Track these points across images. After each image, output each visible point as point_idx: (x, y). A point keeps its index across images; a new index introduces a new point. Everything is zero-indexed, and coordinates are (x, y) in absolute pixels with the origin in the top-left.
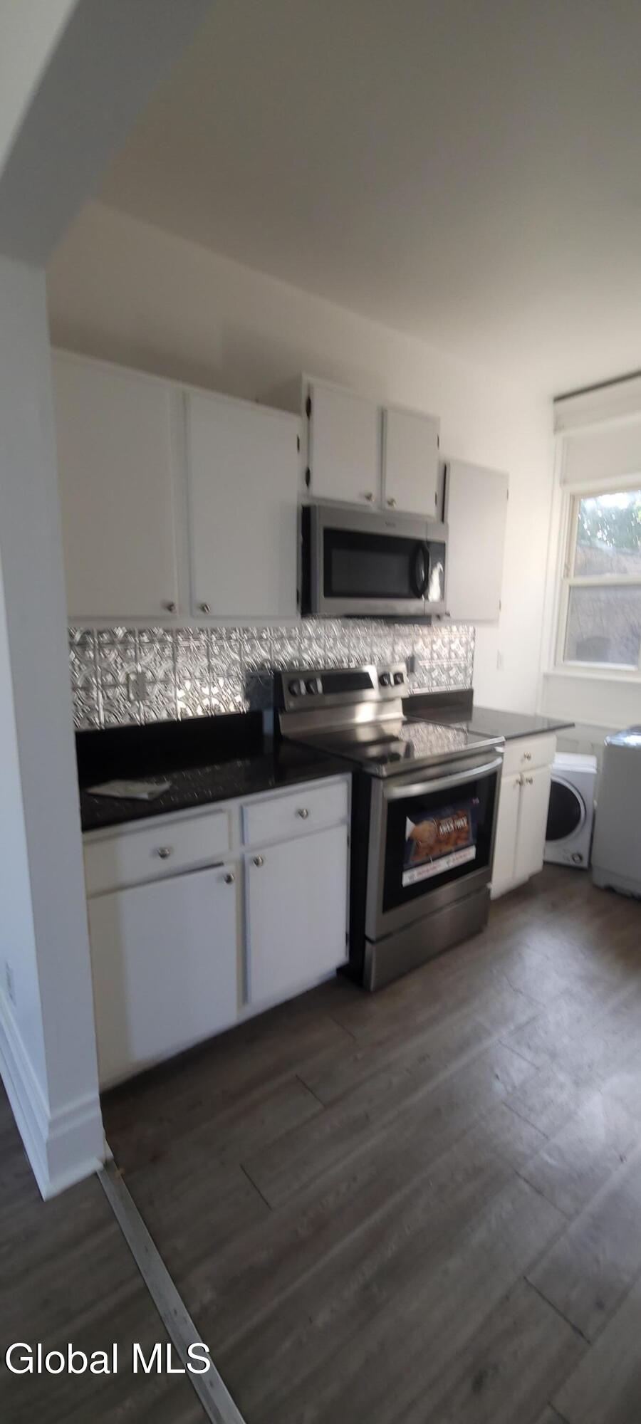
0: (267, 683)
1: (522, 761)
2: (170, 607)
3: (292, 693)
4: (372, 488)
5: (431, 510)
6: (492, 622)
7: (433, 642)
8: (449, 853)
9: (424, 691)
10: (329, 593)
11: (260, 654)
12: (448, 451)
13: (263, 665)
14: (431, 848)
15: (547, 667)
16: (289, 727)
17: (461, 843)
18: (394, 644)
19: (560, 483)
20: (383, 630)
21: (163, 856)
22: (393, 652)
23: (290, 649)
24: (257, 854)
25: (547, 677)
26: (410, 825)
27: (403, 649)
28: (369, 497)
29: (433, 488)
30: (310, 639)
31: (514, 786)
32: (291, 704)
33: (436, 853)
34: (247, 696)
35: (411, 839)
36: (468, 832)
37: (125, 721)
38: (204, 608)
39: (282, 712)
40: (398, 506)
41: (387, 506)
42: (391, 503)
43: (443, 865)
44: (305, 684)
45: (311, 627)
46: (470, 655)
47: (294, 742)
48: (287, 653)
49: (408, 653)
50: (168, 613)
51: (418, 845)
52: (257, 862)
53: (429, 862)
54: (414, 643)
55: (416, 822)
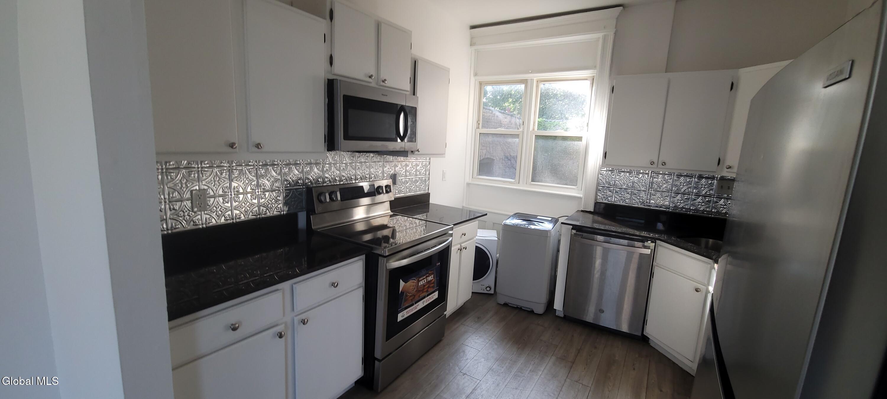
0: (301, 194)
1: (461, 237)
2: (232, 145)
3: (321, 201)
4: (373, 72)
5: (407, 86)
6: (442, 155)
7: (407, 165)
8: (424, 298)
9: (402, 195)
10: (347, 137)
11: (295, 174)
12: (416, 52)
13: (298, 182)
14: (414, 296)
15: (468, 180)
16: (318, 224)
17: (431, 290)
18: (384, 166)
19: (474, 76)
20: (377, 158)
21: (234, 329)
22: (383, 172)
23: (316, 170)
24: (303, 316)
25: (468, 184)
26: (402, 284)
27: (389, 169)
28: (370, 77)
29: (408, 74)
30: (330, 164)
31: (457, 252)
32: (318, 208)
33: (417, 298)
34: (286, 204)
35: (402, 292)
36: (434, 283)
37: (190, 227)
38: (258, 146)
39: (312, 215)
40: (387, 83)
41: (382, 83)
42: (384, 81)
43: (421, 305)
44: (329, 195)
45: (330, 156)
46: (427, 173)
47: (321, 234)
48: (315, 173)
49: (392, 172)
50: (231, 150)
51: (407, 296)
52: (304, 322)
53: (413, 305)
54: (396, 166)
55: (406, 282)
